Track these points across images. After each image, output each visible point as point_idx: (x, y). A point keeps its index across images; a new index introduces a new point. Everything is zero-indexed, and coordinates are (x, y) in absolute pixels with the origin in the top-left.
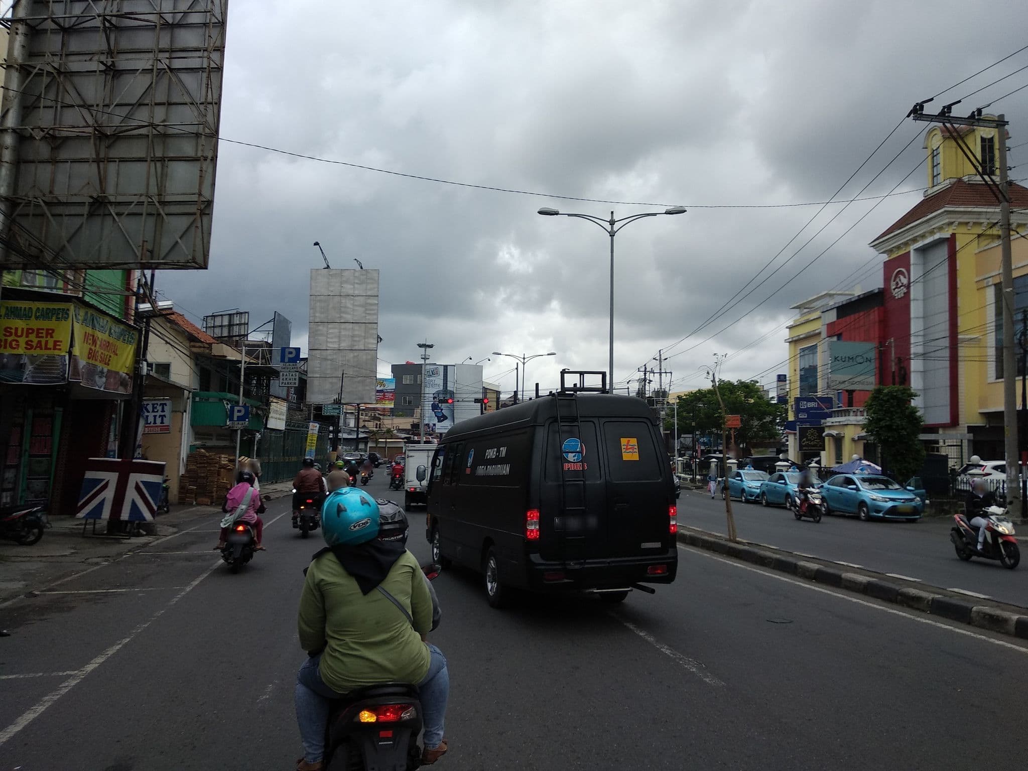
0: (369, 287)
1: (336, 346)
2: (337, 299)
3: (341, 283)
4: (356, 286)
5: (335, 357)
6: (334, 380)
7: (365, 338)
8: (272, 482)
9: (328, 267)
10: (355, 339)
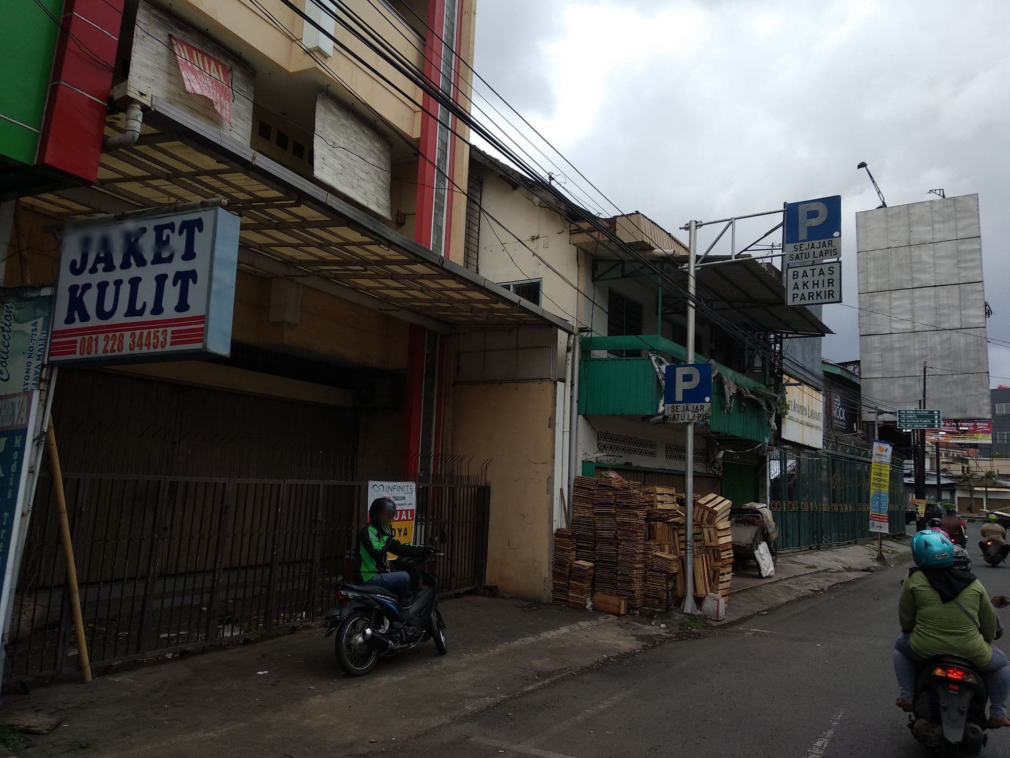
0: (961, 224)
1: (908, 326)
2: (903, 252)
3: (910, 225)
4: (937, 226)
5: (907, 343)
6: (909, 382)
7: (960, 308)
8: (811, 548)
9: (884, 205)
10: (942, 312)
